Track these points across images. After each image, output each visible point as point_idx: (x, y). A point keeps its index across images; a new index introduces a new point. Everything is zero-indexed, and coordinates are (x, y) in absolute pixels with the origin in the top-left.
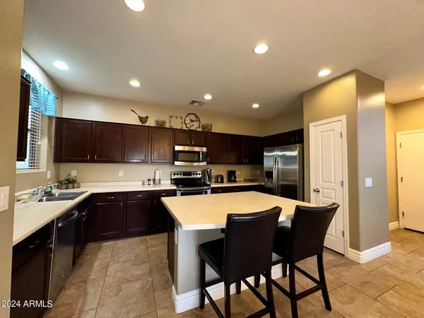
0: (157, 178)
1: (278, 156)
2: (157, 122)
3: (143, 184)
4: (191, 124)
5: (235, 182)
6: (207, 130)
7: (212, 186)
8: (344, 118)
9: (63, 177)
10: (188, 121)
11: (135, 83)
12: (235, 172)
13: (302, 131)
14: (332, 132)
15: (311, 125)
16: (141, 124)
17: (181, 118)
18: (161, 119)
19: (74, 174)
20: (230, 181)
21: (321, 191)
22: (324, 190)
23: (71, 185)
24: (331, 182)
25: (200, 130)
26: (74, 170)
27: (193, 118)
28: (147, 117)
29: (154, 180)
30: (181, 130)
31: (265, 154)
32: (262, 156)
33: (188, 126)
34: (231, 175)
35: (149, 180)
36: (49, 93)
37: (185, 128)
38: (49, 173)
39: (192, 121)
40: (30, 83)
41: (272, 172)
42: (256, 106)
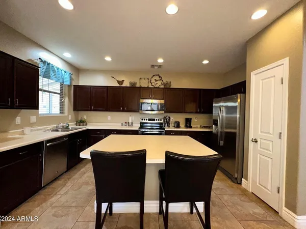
0: (130, 122)
1: (223, 106)
2: (131, 83)
3: (122, 125)
4: (156, 82)
5: (191, 127)
6: (167, 86)
7: (166, 129)
8: (286, 61)
9: (80, 119)
10: (153, 81)
11: (108, 59)
12: (191, 119)
13: (244, 83)
14: (272, 79)
15: (252, 74)
16: (119, 85)
17: (148, 79)
18: (133, 81)
19: (85, 117)
20: (187, 126)
21: (259, 142)
22: (262, 141)
23: (81, 124)
24: (269, 133)
25: (163, 87)
26: (85, 115)
27: (157, 78)
28: (123, 81)
29: (128, 123)
30: (148, 87)
31: (214, 105)
32: (212, 107)
33: (153, 84)
34: (188, 122)
35: (126, 123)
36: (65, 72)
37: (150, 86)
38: (70, 116)
39: (156, 80)
40: (39, 68)
41: (217, 120)
42: (206, 62)
